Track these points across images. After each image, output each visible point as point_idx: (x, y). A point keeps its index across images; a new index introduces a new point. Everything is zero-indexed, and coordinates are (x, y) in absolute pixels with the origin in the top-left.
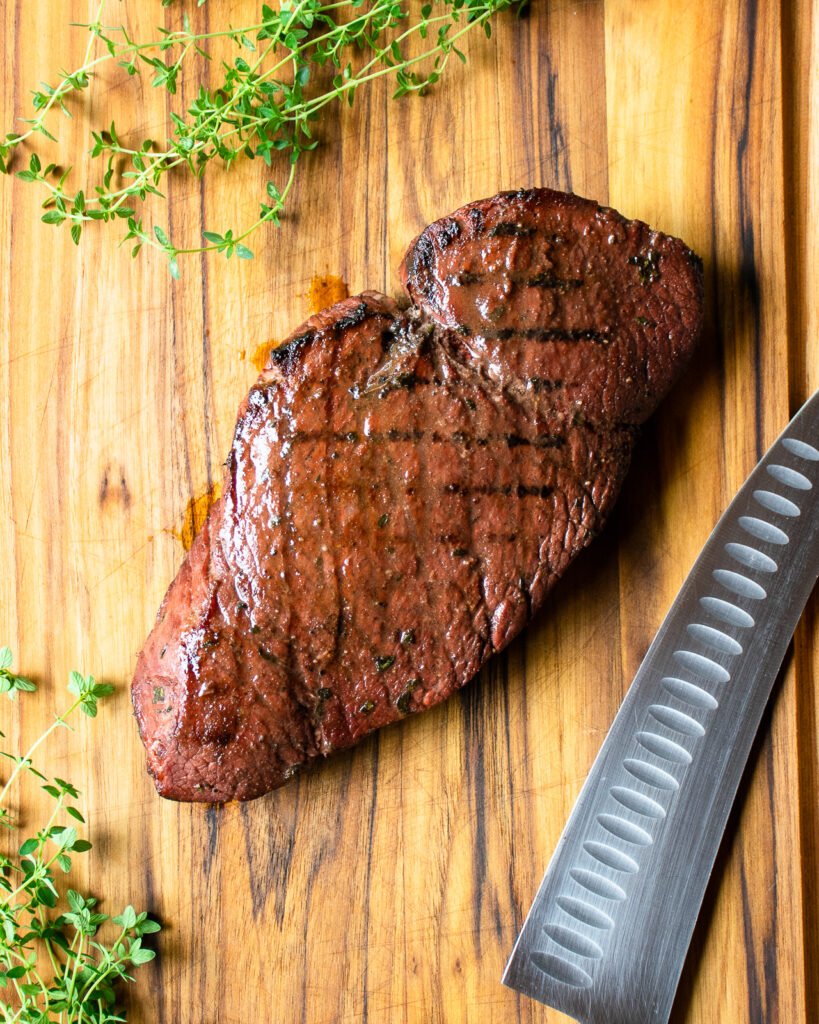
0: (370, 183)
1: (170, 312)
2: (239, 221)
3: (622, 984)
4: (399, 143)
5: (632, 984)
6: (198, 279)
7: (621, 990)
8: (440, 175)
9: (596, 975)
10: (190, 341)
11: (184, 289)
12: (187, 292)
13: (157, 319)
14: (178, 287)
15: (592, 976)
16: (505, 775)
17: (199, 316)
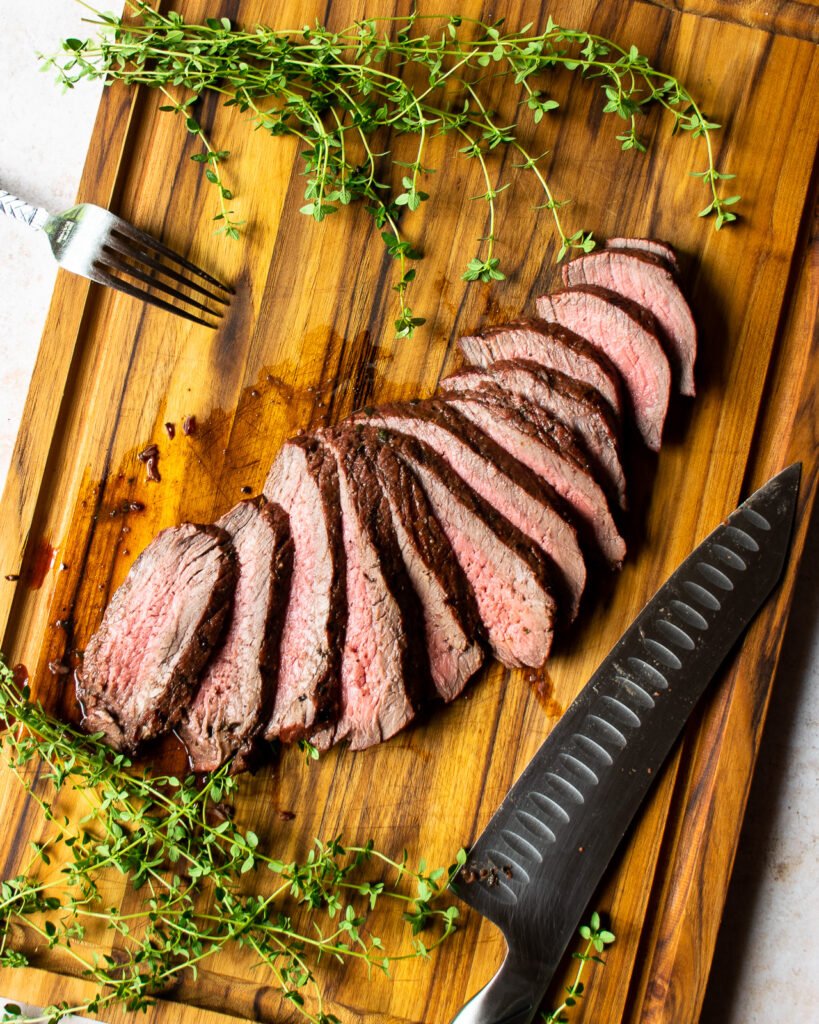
0: (344, 788)
1: (526, 726)
2: (453, 785)
3: (539, 905)
4: (314, 814)
5: (547, 907)
6: (497, 746)
7: (538, 910)
8: (288, 781)
9: (521, 896)
10: (515, 700)
11: (509, 742)
12: (508, 739)
13: (536, 724)
14: (514, 745)
15: (518, 896)
16: (355, 307)
17: (503, 718)
